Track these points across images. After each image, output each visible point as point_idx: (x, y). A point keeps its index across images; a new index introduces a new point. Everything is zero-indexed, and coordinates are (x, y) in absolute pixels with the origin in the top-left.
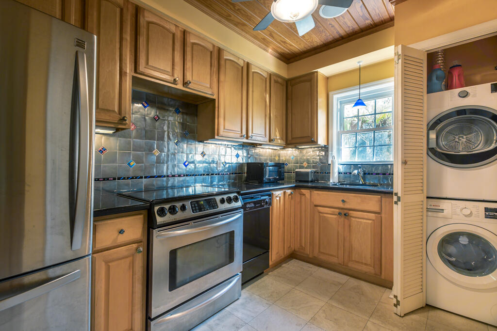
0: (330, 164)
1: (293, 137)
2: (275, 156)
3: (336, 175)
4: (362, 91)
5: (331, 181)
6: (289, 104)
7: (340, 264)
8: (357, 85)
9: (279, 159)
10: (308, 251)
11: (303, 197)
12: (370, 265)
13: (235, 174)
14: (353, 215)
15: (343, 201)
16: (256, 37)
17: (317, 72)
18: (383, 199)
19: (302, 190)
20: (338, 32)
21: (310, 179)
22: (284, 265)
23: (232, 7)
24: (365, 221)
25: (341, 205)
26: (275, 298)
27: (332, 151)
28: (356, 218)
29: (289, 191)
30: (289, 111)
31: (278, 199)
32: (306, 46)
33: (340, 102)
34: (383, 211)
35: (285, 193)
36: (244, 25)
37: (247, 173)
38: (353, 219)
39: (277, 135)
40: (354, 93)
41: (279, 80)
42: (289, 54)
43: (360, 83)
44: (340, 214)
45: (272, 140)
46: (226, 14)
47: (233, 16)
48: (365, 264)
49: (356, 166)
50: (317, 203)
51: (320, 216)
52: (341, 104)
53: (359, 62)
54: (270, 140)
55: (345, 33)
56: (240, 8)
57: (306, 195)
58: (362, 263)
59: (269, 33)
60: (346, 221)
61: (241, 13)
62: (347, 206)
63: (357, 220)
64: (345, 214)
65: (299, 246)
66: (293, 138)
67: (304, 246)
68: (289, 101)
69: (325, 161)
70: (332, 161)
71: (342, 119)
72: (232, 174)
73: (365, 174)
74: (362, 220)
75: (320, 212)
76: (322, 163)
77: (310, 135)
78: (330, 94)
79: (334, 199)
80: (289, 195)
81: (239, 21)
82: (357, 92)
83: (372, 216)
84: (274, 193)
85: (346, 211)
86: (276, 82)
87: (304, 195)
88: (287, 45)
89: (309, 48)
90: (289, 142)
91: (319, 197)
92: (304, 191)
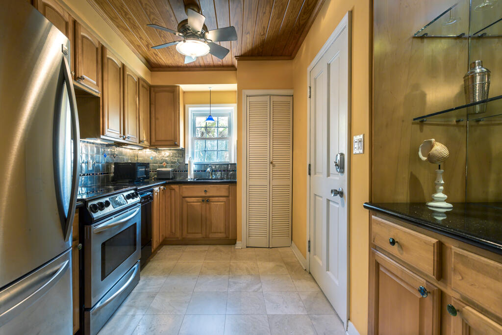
0: (187, 164)
1: (157, 139)
2: (134, 157)
3: (193, 172)
4: (212, 108)
5: (189, 178)
6: (153, 109)
7: (203, 238)
8: (208, 103)
9: (138, 159)
10: (178, 235)
11: (173, 192)
12: (223, 233)
13: (104, 174)
14: (213, 201)
15: (206, 191)
16: (132, 43)
17: (179, 86)
18: (230, 187)
19: (172, 186)
20: (199, 62)
21: (171, 177)
22: (158, 252)
23: (124, 14)
24: (220, 203)
25: (203, 194)
26: (168, 272)
27: (188, 153)
28: (214, 202)
29: (162, 187)
30: (153, 115)
31: (156, 194)
32: (172, 63)
33: (193, 114)
34: (230, 196)
35: (160, 188)
36: (126, 30)
37: (114, 173)
38: (212, 203)
39: (144, 137)
40: (206, 109)
41: (145, 85)
42: (155, 64)
43: (210, 103)
44: (203, 201)
45: (141, 141)
46: (113, 15)
47: (119, 20)
48: (220, 233)
49: (207, 165)
50: (185, 194)
51: (188, 205)
52: (193, 116)
53: (210, 88)
54: (140, 142)
55: (203, 64)
56: (130, 17)
57: (176, 190)
58: (218, 233)
59: (147, 43)
60: (208, 205)
61: (129, 21)
62: (208, 194)
63: (215, 203)
64: (206, 200)
65: (169, 232)
66: (156, 141)
67: (174, 231)
68: (153, 106)
69: (181, 161)
70: (190, 162)
71: (194, 128)
72: (101, 174)
73: (212, 171)
74: (218, 203)
75: (187, 202)
76: (180, 163)
77: (173, 139)
78: (187, 106)
79: (199, 190)
80: (163, 190)
81: (124, 26)
82: (208, 109)
83: (224, 199)
84: (154, 189)
85: (207, 198)
86: (143, 86)
87: (174, 189)
88: (158, 58)
89: (174, 65)
90: (152, 144)
91: (186, 190)
92: (173, 186)
